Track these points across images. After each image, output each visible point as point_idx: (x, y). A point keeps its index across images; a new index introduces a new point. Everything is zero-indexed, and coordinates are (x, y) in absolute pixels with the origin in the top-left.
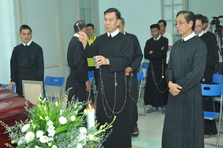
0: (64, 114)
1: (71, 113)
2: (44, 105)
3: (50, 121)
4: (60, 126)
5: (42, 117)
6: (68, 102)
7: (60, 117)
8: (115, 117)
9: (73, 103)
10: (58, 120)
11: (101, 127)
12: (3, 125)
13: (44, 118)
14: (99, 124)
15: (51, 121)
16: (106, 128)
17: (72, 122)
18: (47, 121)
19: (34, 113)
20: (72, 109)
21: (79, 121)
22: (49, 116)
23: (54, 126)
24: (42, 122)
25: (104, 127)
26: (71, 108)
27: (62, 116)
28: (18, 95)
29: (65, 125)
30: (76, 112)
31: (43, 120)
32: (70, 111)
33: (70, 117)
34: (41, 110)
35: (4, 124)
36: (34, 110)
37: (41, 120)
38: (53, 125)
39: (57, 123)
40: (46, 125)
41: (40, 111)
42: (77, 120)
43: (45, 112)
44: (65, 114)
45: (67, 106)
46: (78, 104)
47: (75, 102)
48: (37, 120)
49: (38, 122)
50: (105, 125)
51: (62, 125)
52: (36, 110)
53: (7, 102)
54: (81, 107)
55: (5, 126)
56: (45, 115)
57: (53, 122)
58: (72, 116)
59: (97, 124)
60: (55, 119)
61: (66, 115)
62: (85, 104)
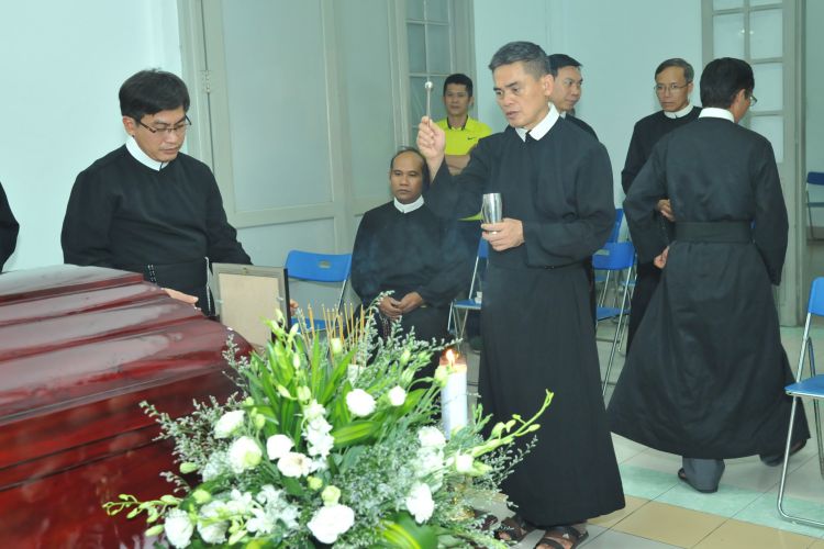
0: (363, 379)
1: (389, 380)
2: (293, 348)
3: (314, 402)
4: (350, 421)
5: (287, 388)
6: (375, 340)
7: (351, 390)
8: (550, 396)
9: (395, 342)
10: (342, 401)
11: (499, 428)
12: (151, 416)
13: (295, 395)
15: (319, 402)
16: (516, 434)
17: (392, 410)
18: (304, 403)
19: (258, 373)
20: (391, 363)
21: (416, 408)
22: (309, 385)
23: (328, 419)
24: (285, 406)
25: (508, 430)
26: (387, 362)
27: (357, 386)
29: (367, 418)
30: (408, 376)
31: (289, 401)
32: (387, 372)
33: (385, 392)
34: (284, 366)
35: (155, 413)
36: (257, 364)
37: (282, 398)
38: (324, 416)
39: (338, 411)
40: (302, 418)
41: (279, 368)
42: (408, 403)
43: (297, 373)
44: (367, 380)
45: (375, 352)
46: (416, 347)
47: (400, 340)
48: (267, 399)
49: (271, 407)
50: (511, 423)
51: (357, 418)
52: (265, 364)
53: (164, 334)
54: (424, 357)
55: (160, 418)
56: (296, 383)
57: (325, 406)
58: (391, 387)
59: (483, 417)
60: (333, 398)
61: (371, 385)
62: (440, 349)
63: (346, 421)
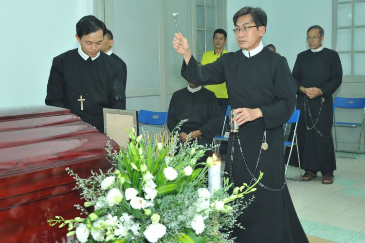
0: (172, 163)
1: (184, 163)
2: (139, 146)
3: (148, 172)
4: (165, 182)
5: (136, 164)
6: (178, 144)
7: (166, 167)
8: (262, 174)
9: (187, 146)
10: (162, 171)
11: (236, 190)
12: (71, 175)
13: (139, 168)
14: (231, 184)
15: (151, 173)
16: (245, 193)
17: (186, 178)
18: (144, 173)
19: (122, 159)
20: (186, 155)
21: (197, 178)
22: (146, 164)
23: (155, 182)
24: (135, 173)
25: (241, 191)
26: (184, 154)
27: (169, 166)
28: (96, 130)
29: (174, 181)
30: (194, 161)
31: (136, 171)
32: (183, 160)
33: (182, 169)
34: (134, 153)
35: (73, 174)
36: (122, 154)
37: (134, 169)
38: (153, 180)
39: (160, 178)
40: (142, 180)
41: (132, 155)
42: (194, 175)
43: (141, 157)
44: (174, 164)
45: (178, 150)
46: (197, 148)
47: (190, 144)
48: (126, 171)
49: (128, 175)
50: (243, 187)
51: (169, 181)
52: (126, 154)
53: (79, 139)
54: (201, 153)
55: (75, 176)
56: (140, 162)
57: (154, 175)
58: (185, 167)
59: (229, 184)
60: (157, 172)
61: (176, 166)
62: (209, 149)
63: (163, 182)
